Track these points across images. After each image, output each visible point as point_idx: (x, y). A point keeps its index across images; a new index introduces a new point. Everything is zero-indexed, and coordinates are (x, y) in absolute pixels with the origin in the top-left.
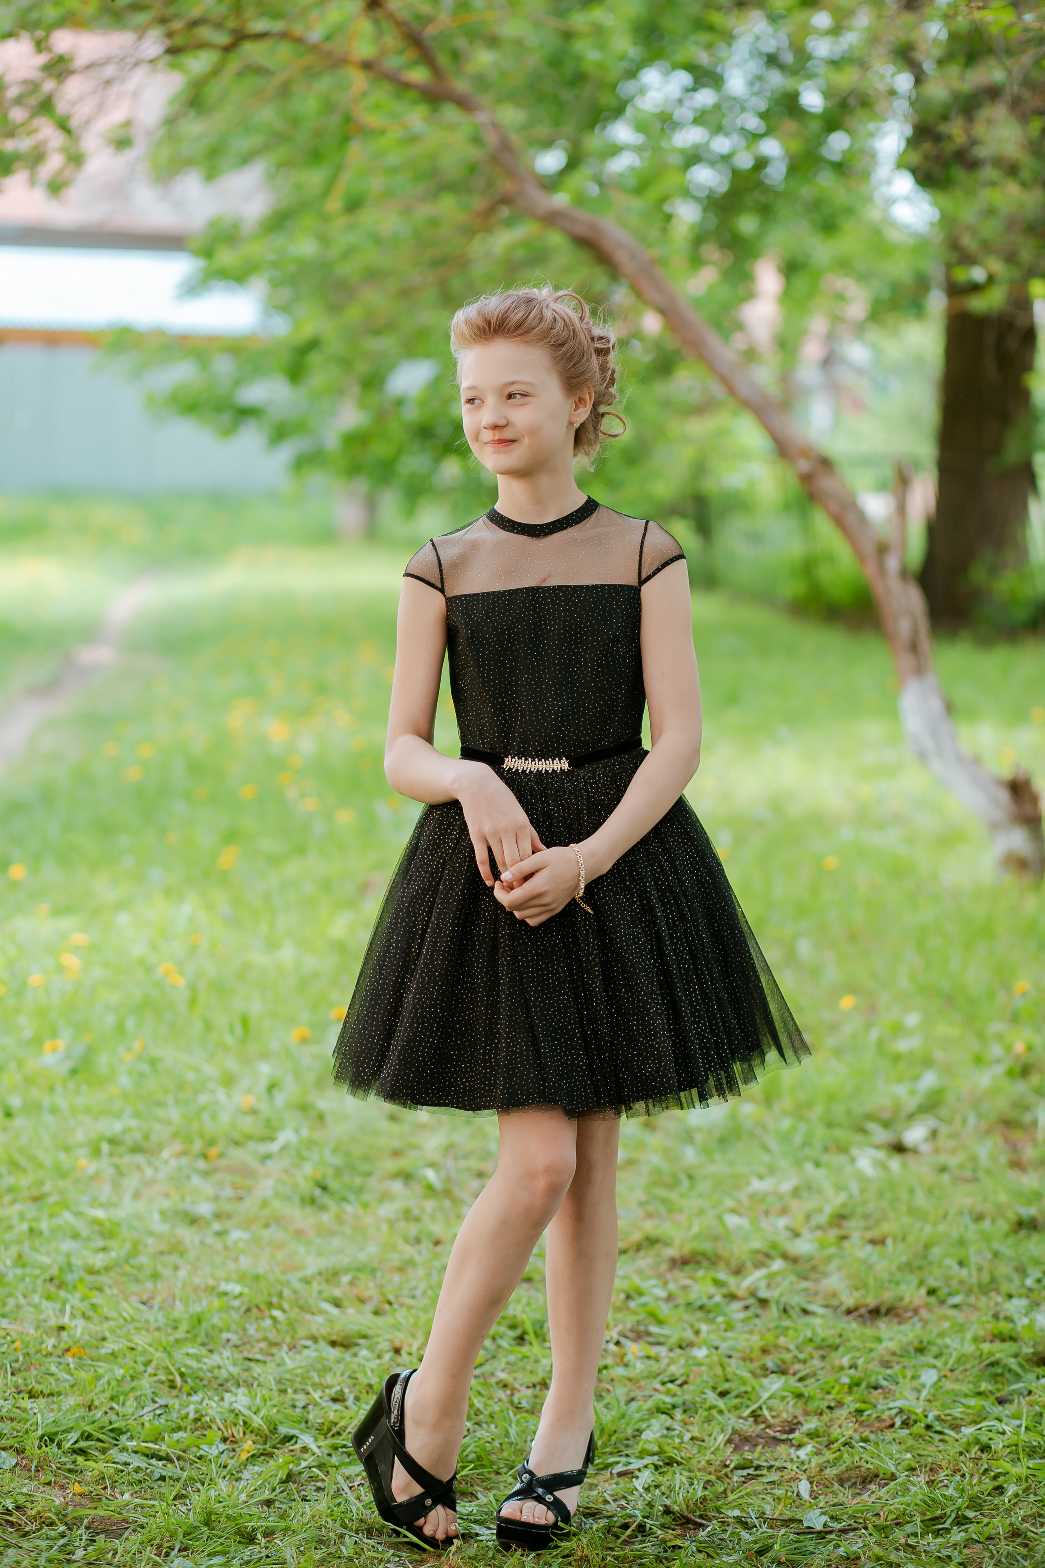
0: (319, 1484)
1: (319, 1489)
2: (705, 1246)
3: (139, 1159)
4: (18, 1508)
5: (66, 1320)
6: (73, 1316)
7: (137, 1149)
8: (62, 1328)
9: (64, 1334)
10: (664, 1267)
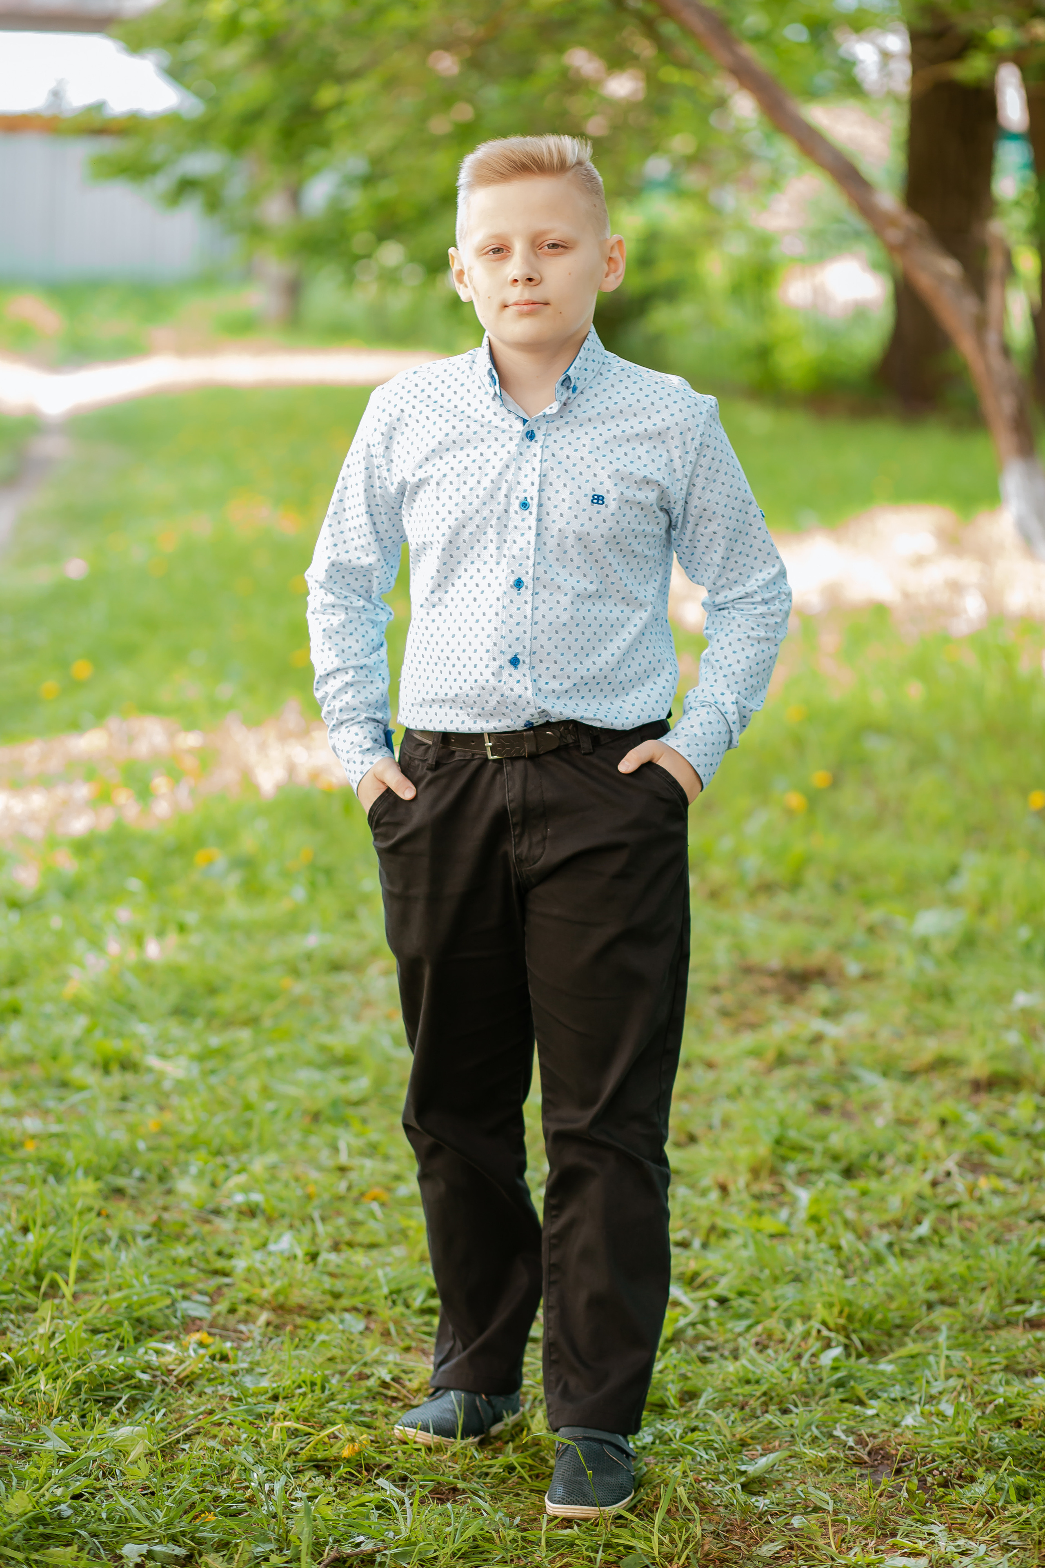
0: (709, 1343)
1: (710, 1349)
2: (1003, 1067)
3: (346, 978)
4: (393, 1379)
5: (343, 1158)
6: (350, 1154)
7: (336, 967)
8: (343, 1170)
9: (353, 1176)
10: (966, 1090)
